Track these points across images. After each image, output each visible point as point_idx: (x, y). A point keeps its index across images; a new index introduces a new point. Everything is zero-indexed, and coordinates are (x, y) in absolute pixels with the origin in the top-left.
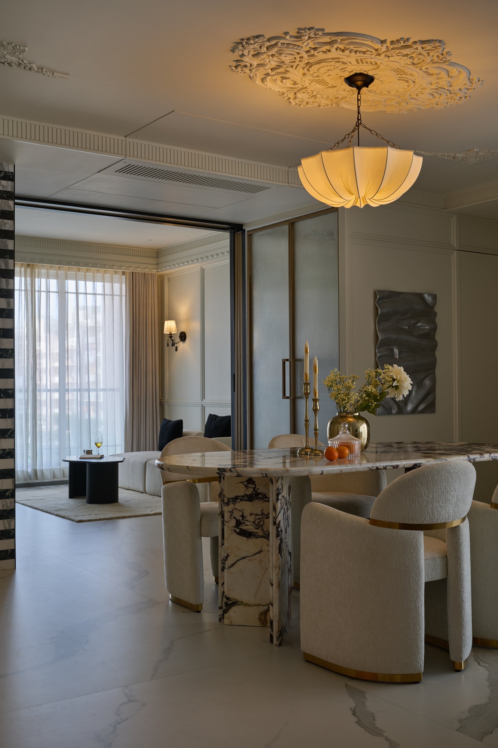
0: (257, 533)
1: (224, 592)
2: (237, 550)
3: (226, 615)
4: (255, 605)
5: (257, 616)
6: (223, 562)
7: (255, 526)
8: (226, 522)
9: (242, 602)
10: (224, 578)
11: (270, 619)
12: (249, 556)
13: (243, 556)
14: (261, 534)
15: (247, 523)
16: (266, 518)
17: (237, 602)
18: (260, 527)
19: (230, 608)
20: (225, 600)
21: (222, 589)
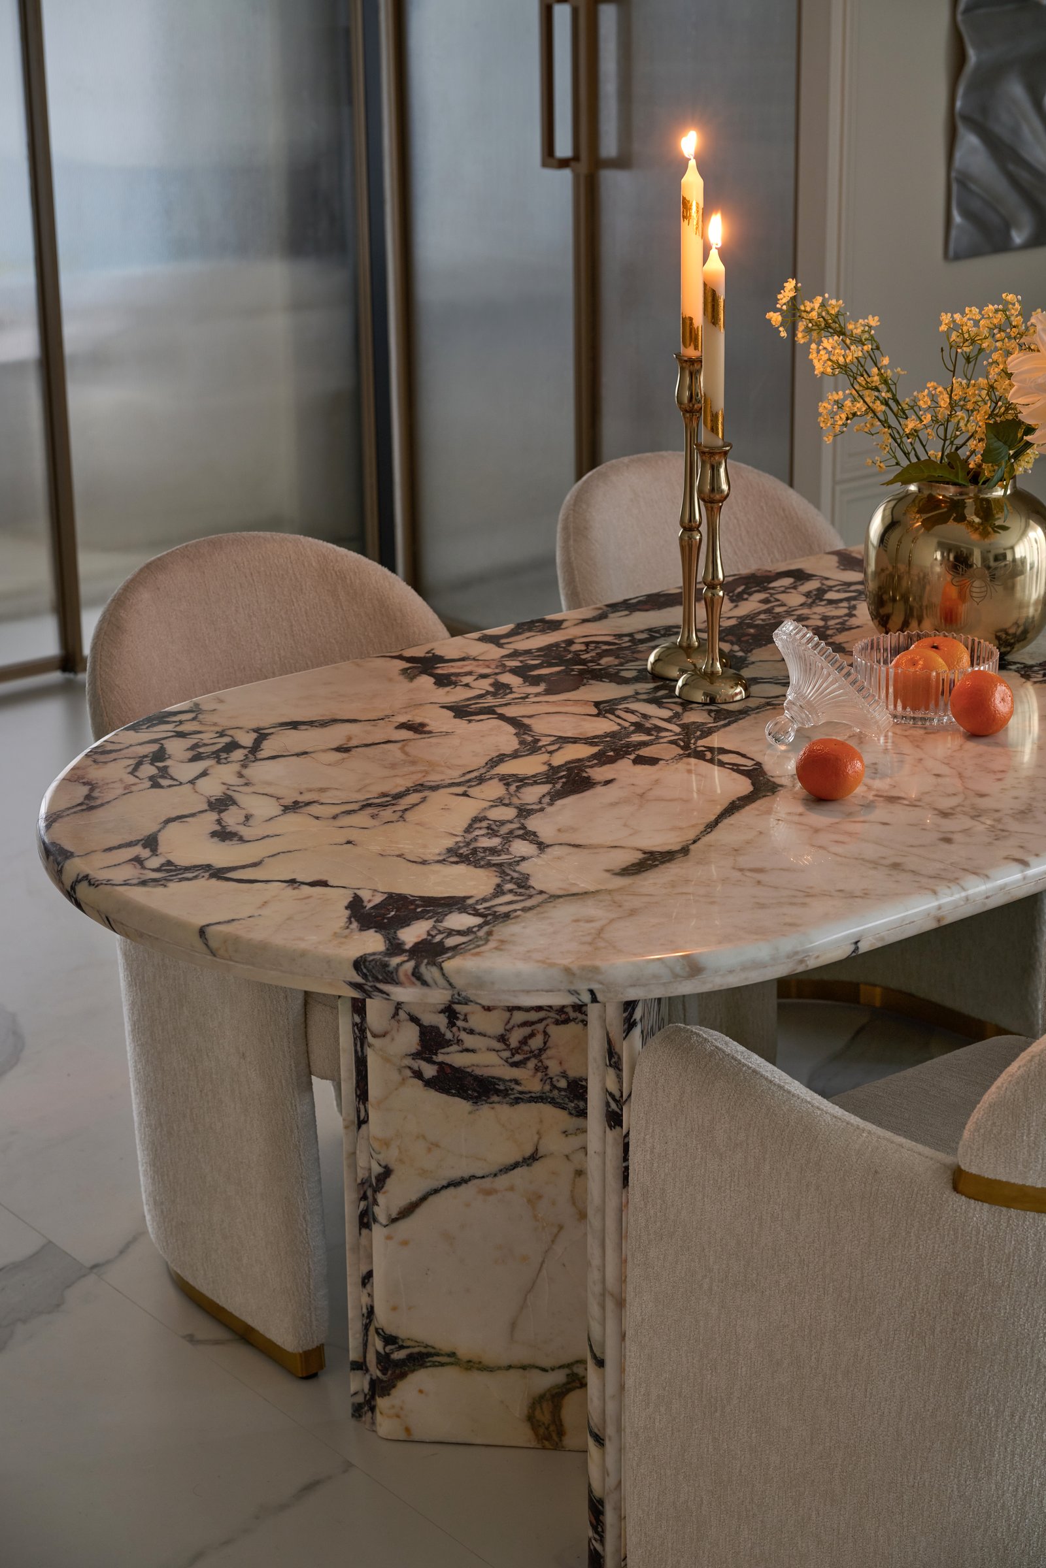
0: (517, 1082)
1: (371, 1311)
2: (429, 1150)
3: (381, 1403)
4: (510, 1367)
5: (519, 1408)
6: (365, 1193)
7: (507, 1054)
8: (375, 1036)
9: (452, 1355)
10: (370, 1257)
11: (590, 1491)
12: (483, 1177)
13: (456, 1174)
14: (534, 1085)
15: (469, 1041)
16: (557, 1023)
17: (429, 1355)
18: (528, 1059)
19: (403, 1376)
20: (379, 1344)
21: (365, 1300)
